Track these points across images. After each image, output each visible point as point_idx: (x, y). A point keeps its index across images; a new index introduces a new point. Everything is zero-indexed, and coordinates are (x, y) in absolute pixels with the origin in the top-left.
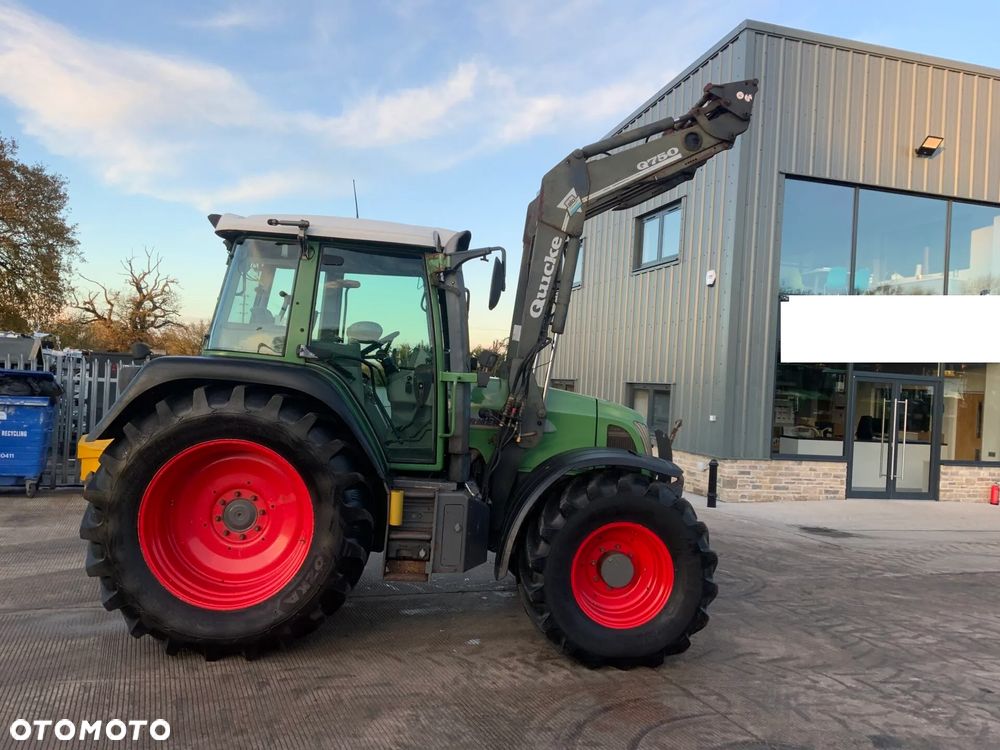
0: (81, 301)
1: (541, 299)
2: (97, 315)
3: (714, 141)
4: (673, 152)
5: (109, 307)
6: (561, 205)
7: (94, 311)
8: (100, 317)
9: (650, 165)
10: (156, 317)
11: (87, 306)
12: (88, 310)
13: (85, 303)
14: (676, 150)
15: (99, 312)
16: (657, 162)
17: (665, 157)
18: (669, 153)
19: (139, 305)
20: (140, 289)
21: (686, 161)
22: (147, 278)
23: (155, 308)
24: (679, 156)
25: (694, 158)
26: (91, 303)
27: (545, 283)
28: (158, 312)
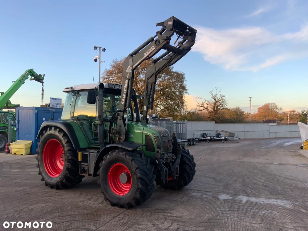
0: (200, 104)
1: (124, 99)
2: (205, 108)
3: (164, 41)
4: (152, 47)
5: (207, 105)
6: (127, 71)
7: (204, 107)
8: (206, 109)
9: (147, 53)
10: (220, 107)
11: (202, 106)
12: (202, 107)
13: (202, 105)
14: (153, 47)
15: (205, 107)
16: (149, 52)
17: (151, 49)
18: (151, 48)
19: (215, 104)
20: (215, 100)
21: (156, 49)
22: (217, 96)
23: (220, 104)
24: (154, 48)
25: (158, 47)
26: (203, 105)
27: (124, 94)
28: (221, 106)
